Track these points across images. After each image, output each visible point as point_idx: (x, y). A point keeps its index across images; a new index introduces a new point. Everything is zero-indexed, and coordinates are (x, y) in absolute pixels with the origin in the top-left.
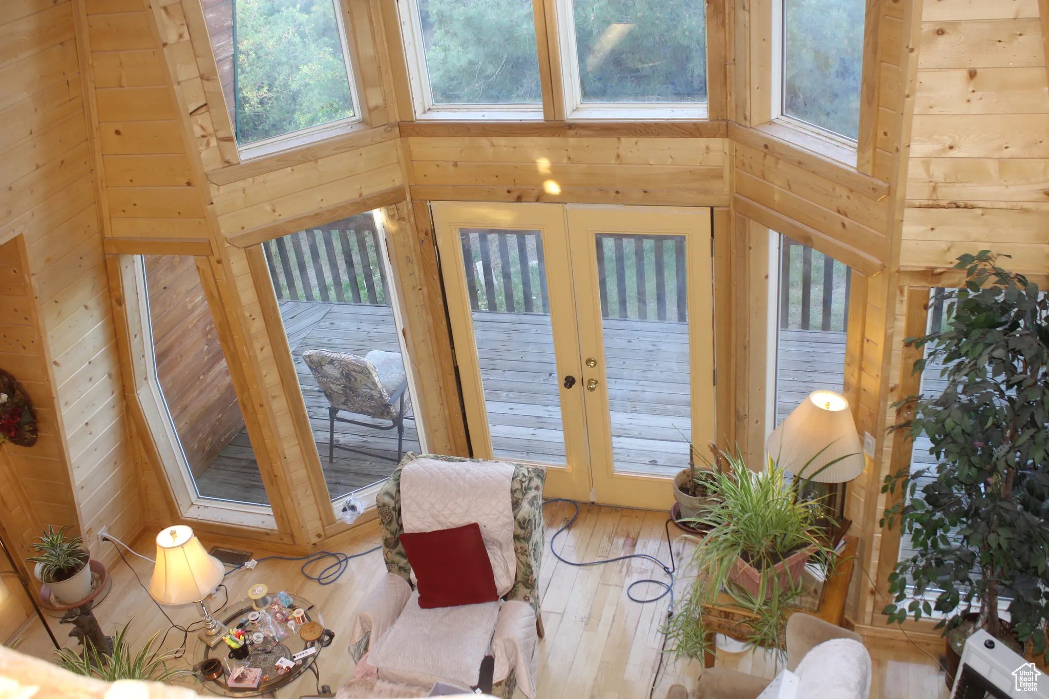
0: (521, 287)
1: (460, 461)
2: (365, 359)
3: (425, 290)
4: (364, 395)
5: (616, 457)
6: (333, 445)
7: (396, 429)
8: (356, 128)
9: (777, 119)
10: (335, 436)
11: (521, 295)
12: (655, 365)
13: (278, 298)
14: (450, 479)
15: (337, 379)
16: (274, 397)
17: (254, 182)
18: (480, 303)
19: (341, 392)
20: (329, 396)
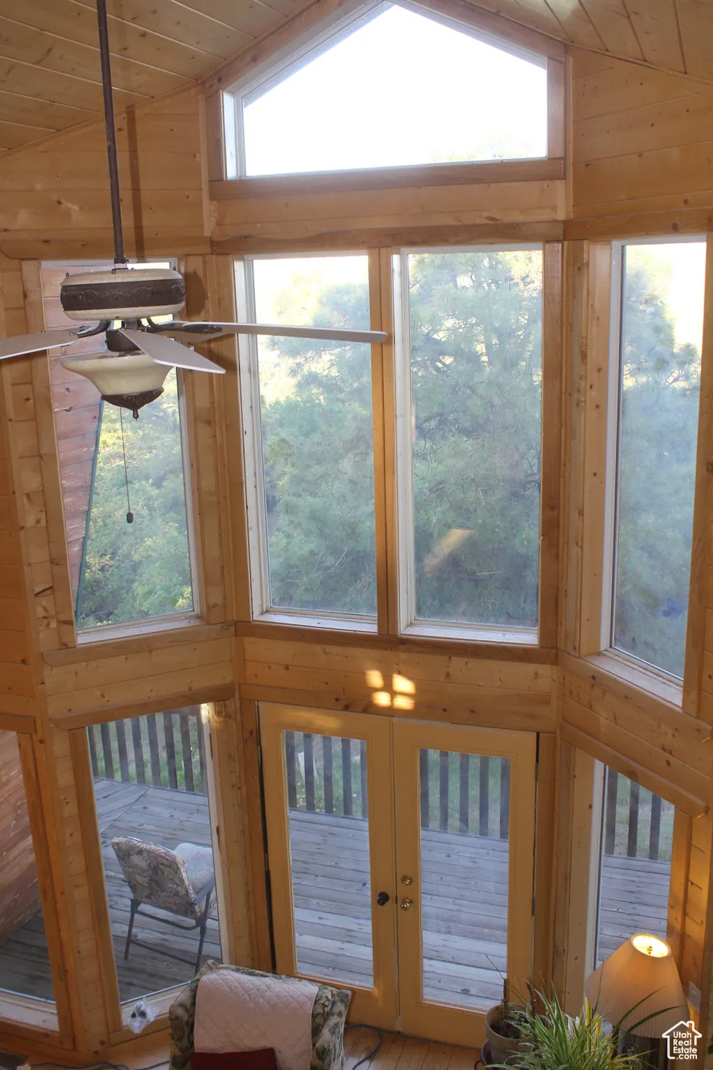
0: (341, 783)
1: (262, 976)
2: (174, 852)
3: (244, 789)
4: (170, 890)
5: (425, 982)
6: (130, 940)
7: (199, 929)
8: (194, 622)
9: (606, 650)
10: (133, 930)
11: (341, 792)
12: (474, 883)
13: (94, 775)
14: (249, 996)
15: (144, 871)
16: (77, 886)
17: (87, 666)
18: (298, 796)
19: (147, 885)
20: (133, 888)
